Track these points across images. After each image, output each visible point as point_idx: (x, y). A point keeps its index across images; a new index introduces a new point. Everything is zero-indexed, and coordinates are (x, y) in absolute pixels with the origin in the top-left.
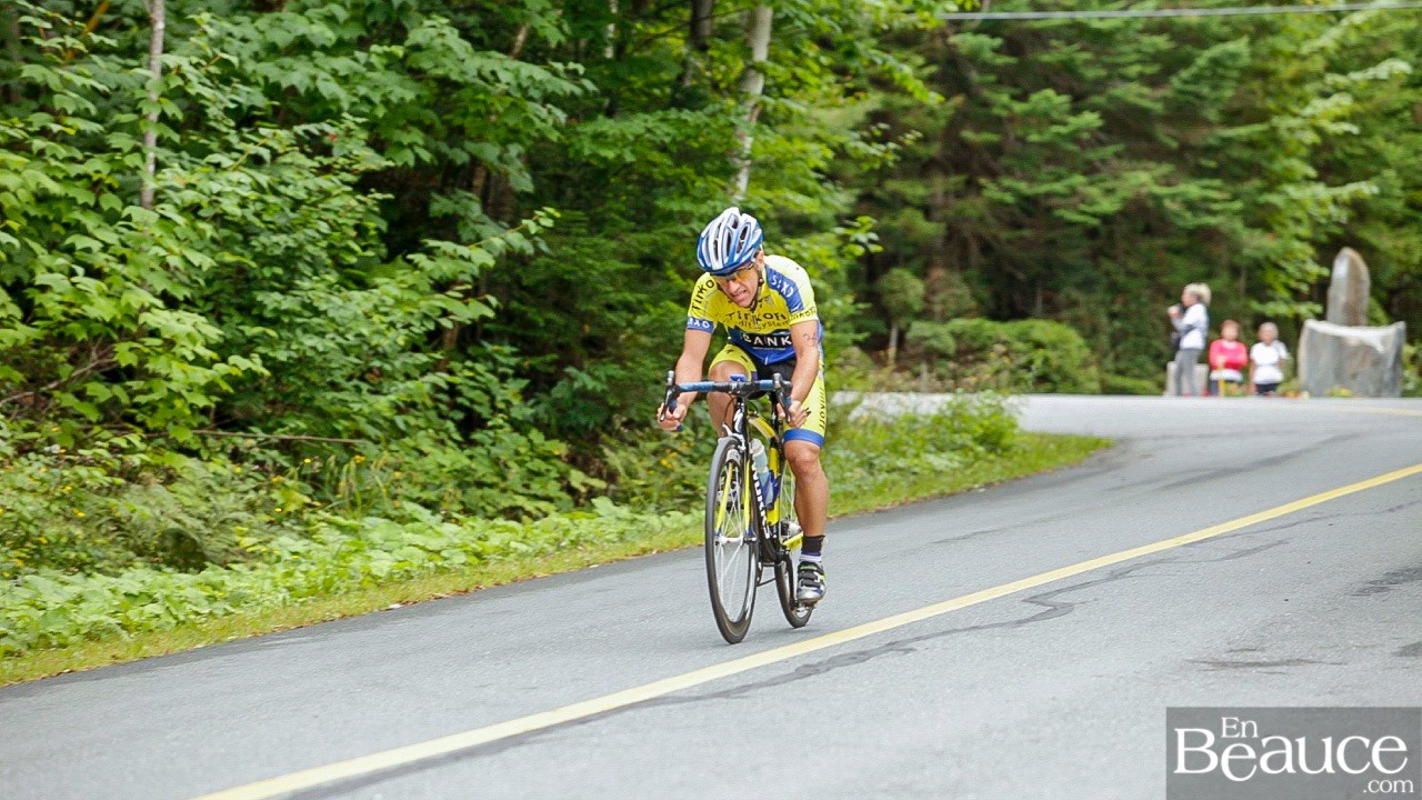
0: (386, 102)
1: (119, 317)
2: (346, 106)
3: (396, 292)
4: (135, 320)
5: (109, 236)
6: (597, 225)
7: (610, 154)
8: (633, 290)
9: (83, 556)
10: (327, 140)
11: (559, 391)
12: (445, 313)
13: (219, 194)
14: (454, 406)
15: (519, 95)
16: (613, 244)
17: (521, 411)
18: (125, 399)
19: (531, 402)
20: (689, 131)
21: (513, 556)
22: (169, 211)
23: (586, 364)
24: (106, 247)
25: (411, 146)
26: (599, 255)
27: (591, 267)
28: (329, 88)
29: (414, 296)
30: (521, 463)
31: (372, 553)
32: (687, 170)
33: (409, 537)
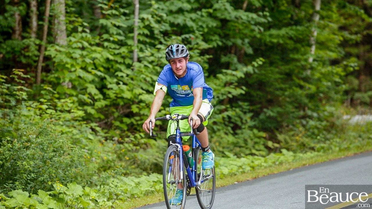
0: (207, 27)
1: (133, 97)
2: (195, 28)
3: (215, 87)
4: (137, 98)
5: (129, 72)
6: (271, 63)
7: (275, 41)
8: (283, 84)
9: (128, 172)
10: (190, 40)
11: (262, 116)
12: (230, 93)
13: (161, 58)
14: (230, 122)
15: (247, 23)
16: (277, 70)
17: (251, 123)
18: (135, 123)
19: (253, 120)
20: (299, 32)
21: (263, 168)
22: (146, 63)
23: (270, 108)
24: (128, 75)
25: (215, 40)
26: (273, 73)
27: (271, 77)
28: (190, 23)
29: (219, 88)
30: (252, 140)
31: (222, 168)
32: (299, 45)
33: (231, 162)
